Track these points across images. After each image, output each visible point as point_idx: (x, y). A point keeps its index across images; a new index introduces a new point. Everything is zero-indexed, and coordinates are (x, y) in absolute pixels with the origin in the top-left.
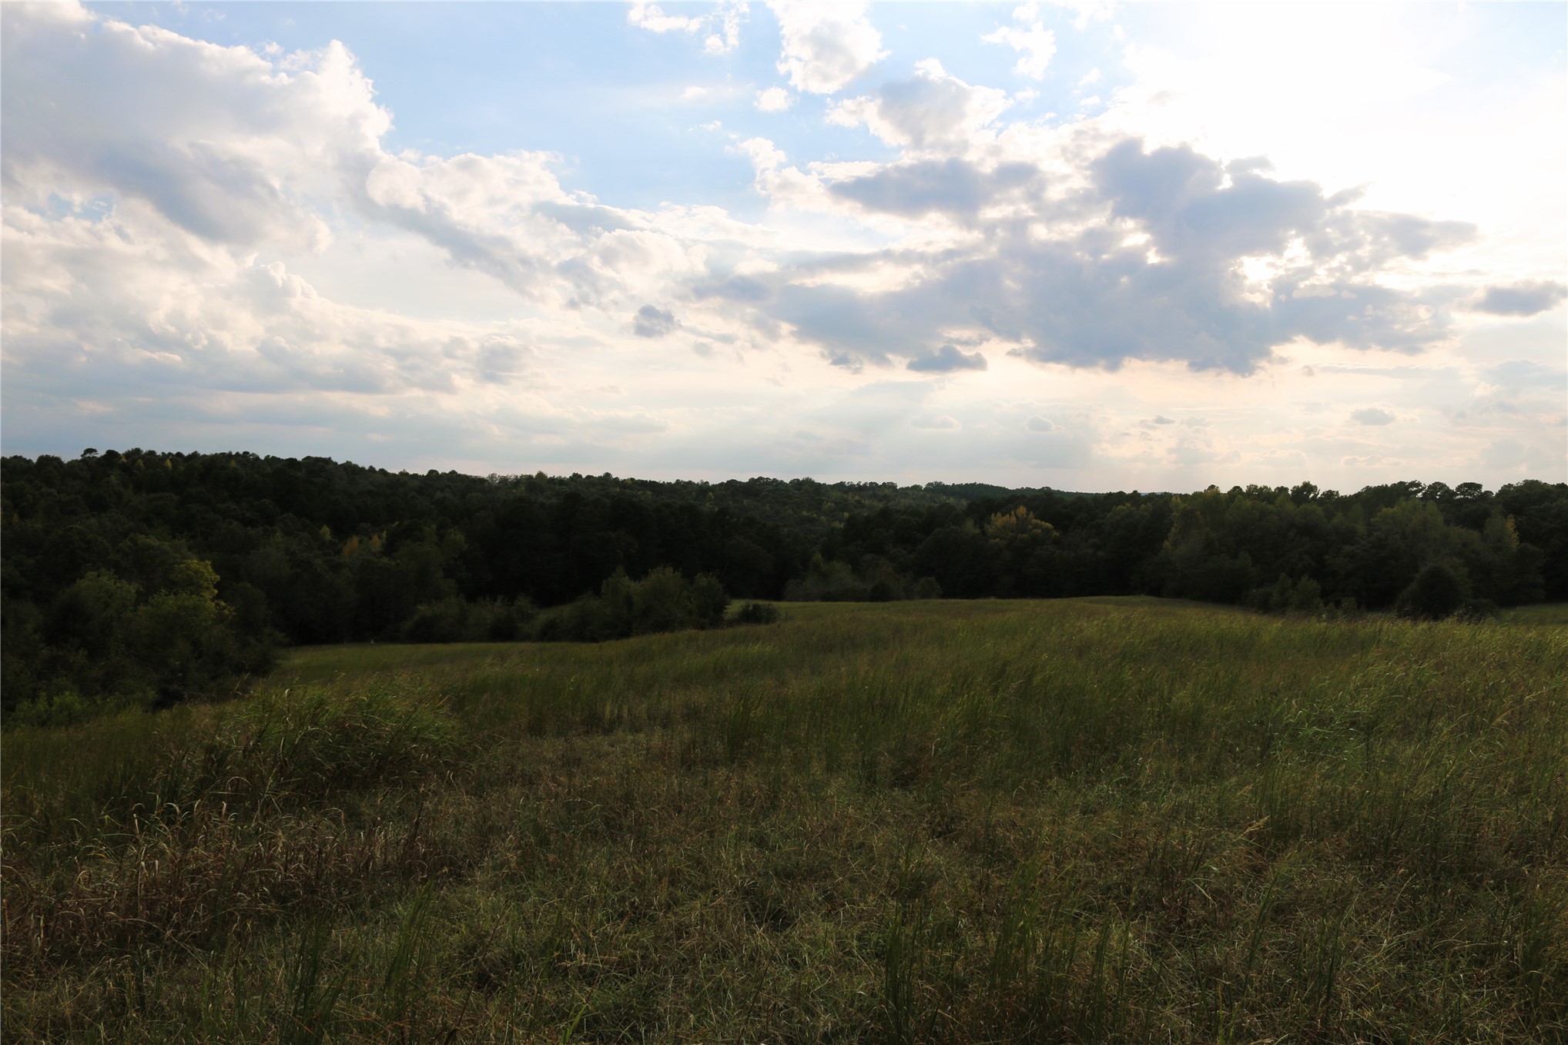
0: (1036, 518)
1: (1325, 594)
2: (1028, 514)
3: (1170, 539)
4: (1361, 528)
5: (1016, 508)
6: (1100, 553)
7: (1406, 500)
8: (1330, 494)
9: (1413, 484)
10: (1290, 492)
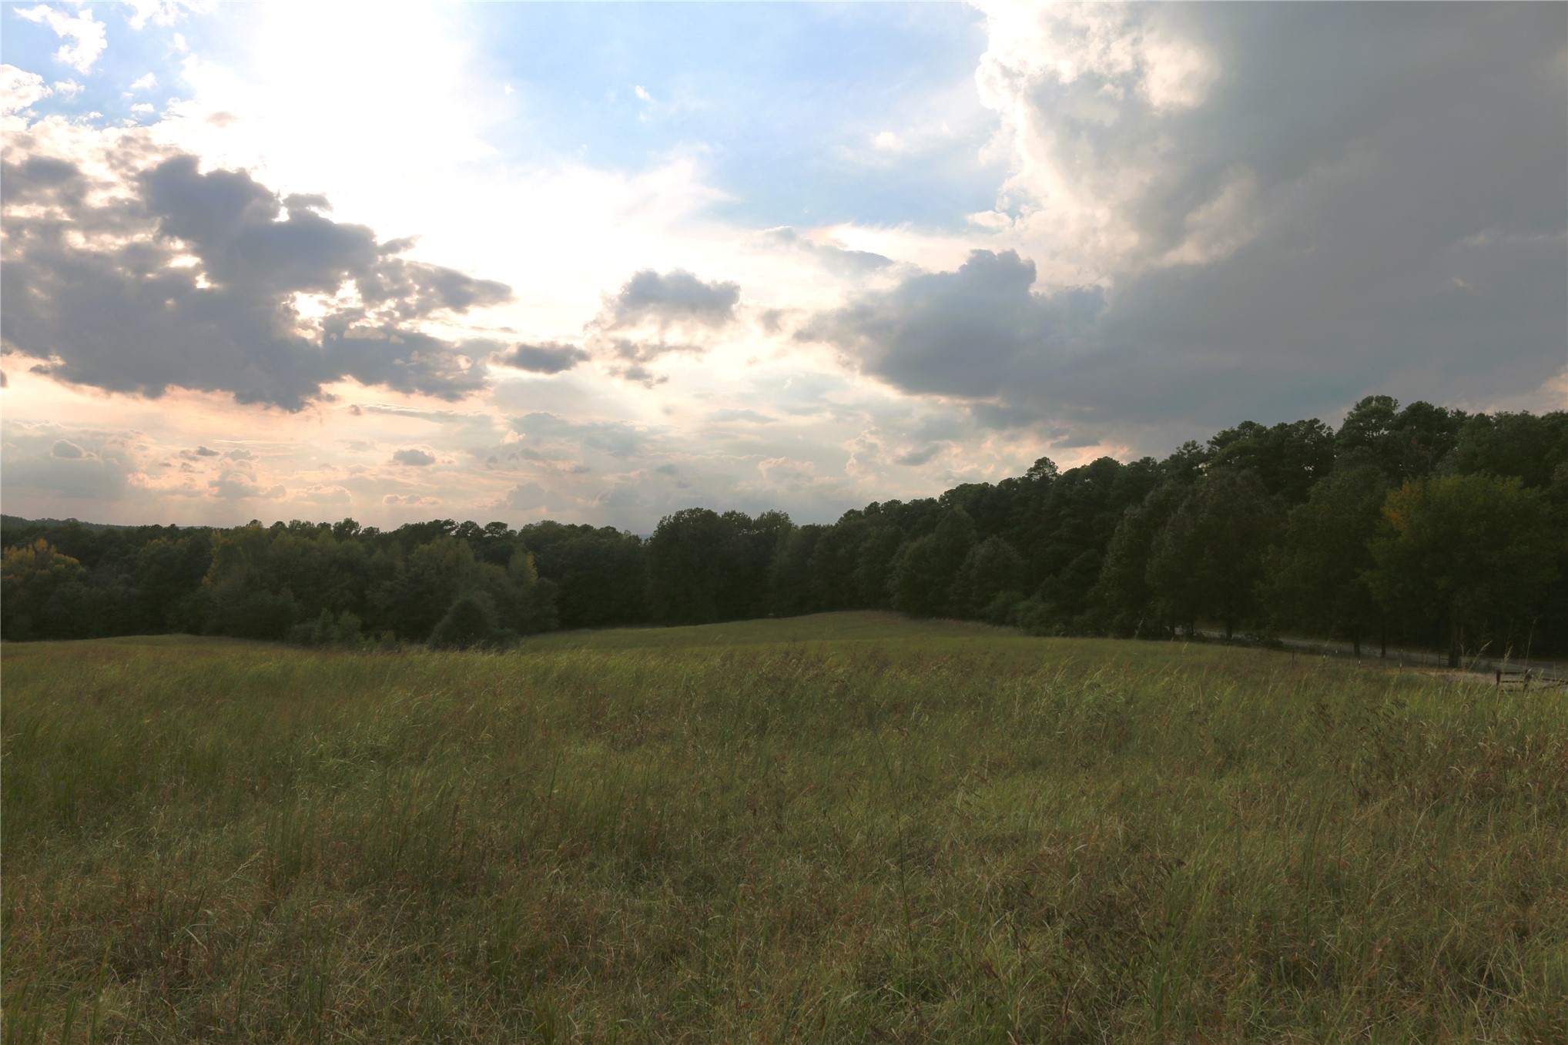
0: (59, 553)
1: (365, 628)
2: (49, 548)
3: (209, 575)
4: (400, 564)
5: (35, 540)
6: (133, 590)
7: (441, 537)
8: (371, 531)
9: (447, 523)
10: (332, 528)
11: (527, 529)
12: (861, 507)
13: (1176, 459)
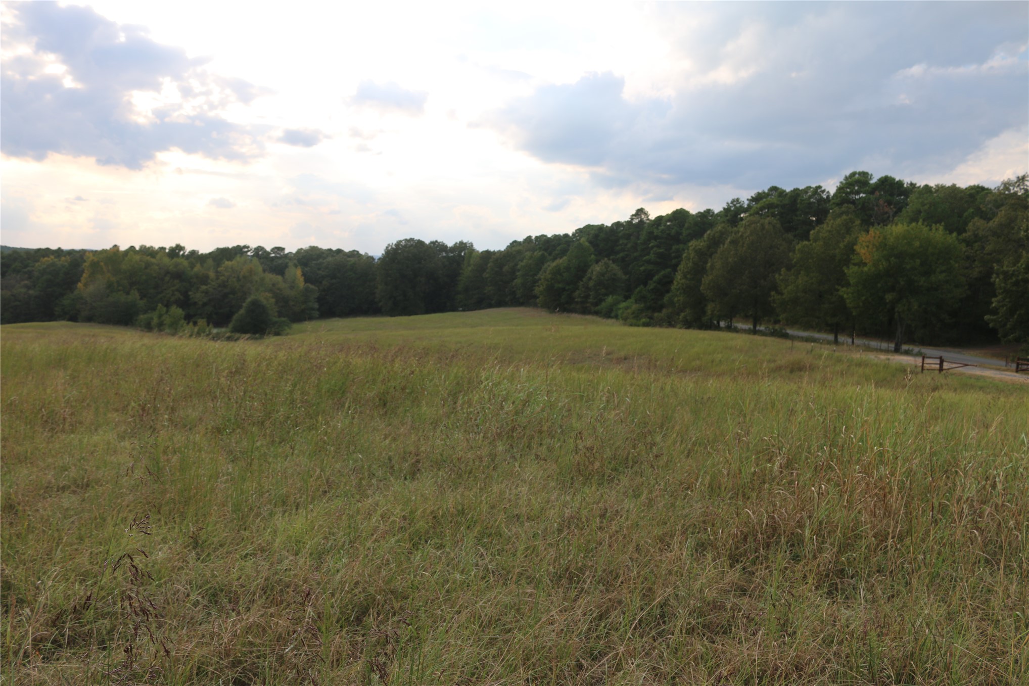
1: (188, 318)
3: (82, 282)
4: (212, 274)
6: (31, 292)
7: (241, 257)
8: (193, 253)
9: (245, 247)
10: (167, 251)
11: (300, 251)
12: (521, 239)
13: (727, 210)
